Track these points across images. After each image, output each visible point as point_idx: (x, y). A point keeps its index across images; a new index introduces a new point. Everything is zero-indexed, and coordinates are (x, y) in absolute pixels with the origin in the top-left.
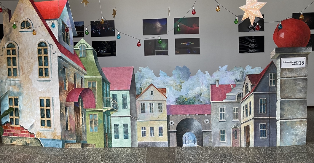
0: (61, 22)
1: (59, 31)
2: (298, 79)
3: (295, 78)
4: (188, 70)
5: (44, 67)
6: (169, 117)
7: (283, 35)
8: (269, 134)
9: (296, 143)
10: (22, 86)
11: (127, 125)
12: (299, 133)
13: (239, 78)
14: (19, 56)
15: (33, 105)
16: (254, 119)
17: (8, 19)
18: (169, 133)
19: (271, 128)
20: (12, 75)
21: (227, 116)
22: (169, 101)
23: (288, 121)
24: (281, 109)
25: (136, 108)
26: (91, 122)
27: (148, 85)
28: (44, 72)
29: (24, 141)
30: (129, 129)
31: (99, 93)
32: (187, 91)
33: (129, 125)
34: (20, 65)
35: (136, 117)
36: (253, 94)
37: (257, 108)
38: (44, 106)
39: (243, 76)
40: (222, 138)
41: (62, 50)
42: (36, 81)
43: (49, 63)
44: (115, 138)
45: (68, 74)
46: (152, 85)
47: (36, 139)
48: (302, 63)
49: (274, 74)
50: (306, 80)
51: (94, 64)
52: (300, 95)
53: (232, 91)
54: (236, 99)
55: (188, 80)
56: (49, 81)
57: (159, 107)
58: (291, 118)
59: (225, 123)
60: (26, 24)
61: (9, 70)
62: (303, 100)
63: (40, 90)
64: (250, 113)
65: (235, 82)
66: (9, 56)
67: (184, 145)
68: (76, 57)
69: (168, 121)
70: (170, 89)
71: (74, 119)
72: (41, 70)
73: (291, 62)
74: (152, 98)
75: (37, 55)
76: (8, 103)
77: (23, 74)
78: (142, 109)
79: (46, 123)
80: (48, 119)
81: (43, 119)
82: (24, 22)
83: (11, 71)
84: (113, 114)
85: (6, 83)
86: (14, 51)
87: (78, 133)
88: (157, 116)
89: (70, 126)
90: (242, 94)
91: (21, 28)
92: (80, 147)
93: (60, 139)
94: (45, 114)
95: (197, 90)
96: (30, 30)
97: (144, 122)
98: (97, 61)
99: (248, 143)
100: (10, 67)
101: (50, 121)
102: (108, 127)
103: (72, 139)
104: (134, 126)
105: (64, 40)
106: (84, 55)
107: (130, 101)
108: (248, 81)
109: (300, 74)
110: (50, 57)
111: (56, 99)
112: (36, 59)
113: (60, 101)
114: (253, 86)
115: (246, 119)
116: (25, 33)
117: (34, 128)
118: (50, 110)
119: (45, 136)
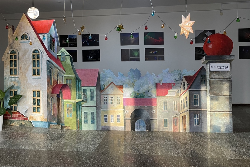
0: (49, 36)
1: (48, 42)
2: (224, 80)
3: (221, 79)
4: (139, 71)
5: (36, 68)
6: (125, 107)
7: (211, 46)
8: (201, 122)
9: (224, 131)
10: (20, 82)
12: (226, 123)
13: (178, 78)
14: (18, 60)
15: (28, 96)
16: (190, 110)
17: (12, 33)
18: (125, 120)
19: (203, 118)
20: (13, 74)
21: (169, 107)
22: (125, 95)
23: (217, 113)
24: (210, 103)
25: (100, 100)
26: (68, 110)
27: (110, 83)
28: (36, 72)
29: (20, 123)
30: (95, 116)
31: (73, 88)
32: (139, 88)
33: (95, 113)
34: (19, 66)
35: (100, 107)
36: (189, 91)
37: (192, 101)
38: (35, 97)
39: (180, 77)
40: (165, 125)
41: (50, 55)
42: (30, 78)
43: (40, 65)
44: (85, 123)
45: (53, 73)
46: (112, 82)
47: (29, 121)
48: (227, 67)
49: (204, 76)
50: (231, 81)
51: (70, 66)
52: (226, 93)
53: (172, 88)
54: (176, 95)
55: (139, 79)
56: (40, 78)
57: (118, 99)
58: (219, 111)
59: (168, 113)
60: (24, 37)
61: (11, 70)
62: (229, 97)
63: (33, 85)
64: (187, 106)
65: (174, 81)
66: (11, 60)
67: (136, 130)
68: (59, 61)
69: (124, 111)
70: (126, 86)
71: (56, 106)
72: (34, 70)
73: (218, 67)
74: (113, 93)
75: (32, 59)
76: (9, 94)
77: (21, 73)
78: (105, 101)
79: (37, 110)
81: (35, 106)
82: (23, 35)
83: (12, 70)
84: (84, 104)
85: (9, 79)
86: (15, 56)
87: (59, 117)
88: (116, 106)
89: (53, 112)
90: (180, 91)
91: (21, 40)
92: (60, 128)
93: (46, 121)
94: (36, 102)
95: (146, 87)
96: (27, 41)
97: (106, 111)
98: (72, 64)
100: (12, 68)
101: (39, 107)
102: (79, 114)
103: (54, 121)
104: (99, 114)
105: (51, 49)
106: (64, 60)
107: (96, 94)
108: (184, 80)
109: (225, 76)
110: (41, 61)
111: (44, 92)
112: (31, 62)
113: (47, 93)
114: (189, 85)
115: (183, 110)
116: (24, 43)
117: (28, 113)
118: (39, 99)
119: (35, 119)
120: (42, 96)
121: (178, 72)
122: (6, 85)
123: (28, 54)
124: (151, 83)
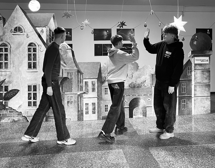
0: (48, 29)
1: (47, 35)
2: (205, 70)
3: (203, 70)
4: (137, 64)
5: (32, 62)
6: (124, 97)
7: (196, 43)
8: (187, 107)
9: (204, 112)
10: (12, 76)
11: (95, 103)
12: (206, 106)
14: (10, 53)
16: (179, 97)
17: (2, 24)
19: (189, 103)
20: (4, 68)
23: (199, 98)
24: (195, 90)
25: (101, 91)
26: (68, 102)
28: (32, 65)
29: (12, 119)
30: (96, 106)
31: (75, 81)
32: (136, 79)
34: (11, 60)
35: (101, 98)
38: (31, 91)
42: (25, 72)
43: (37, 58)
44: (86, 114)
47: (23, 116)
48: (207, 60)
49: (190, 68)
51: (72, 60)
52: (206, 81)
55: (137, 71)
56: (37, 72)
58: (201, 96)
60: (18, 29)
61: (1, 64)
62: (208, 84)
63: (28, 79)
66: (1, 53)
67: (134, 117)
73: (200, 60)
75: (27, 53)
77: (14, 66)
79: (32, 104)
80: (34, 101)
81: (30, 101)
82: (17, 27)
83: (3, 64)
84: (85, 96)
86: (6, 50)
91: (14, 32)
94: (32, 97)
96: (22, 33)
97: (107, 101)
98: (74, 58)
100: (2, 62)
101: (36, 102)
102: (81, 106)
104: (100, 104)
105: (50, 42)
106: (65, 53)
107: (97, 86)
109: (206, 67)
110: (39, 55)
112: (26, 56)
116: (17, 36)
117: (22, 108)
118: (36, 93)
119: (31, 113)
120: (39, 90)
123: (22, 47)
124: (148, 75)
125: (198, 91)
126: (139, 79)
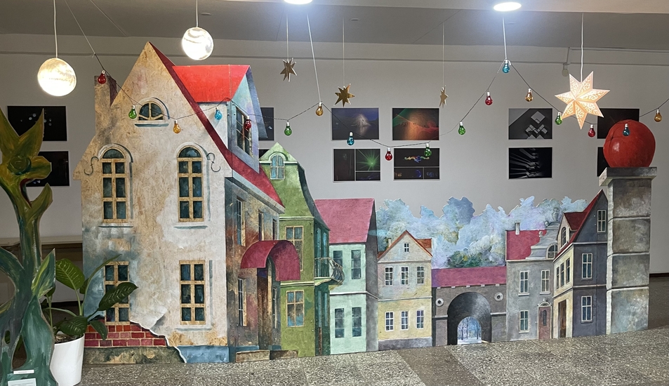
0: (234, 109)
1: (230, 126)
2: (638, 219)
3: (633, 218)
4: (470, 204)
6: (435, 291)
8: (595, 314)
9: (634, 327)
10: (138, 238)
11: (359, 309)
12: (638, 311)
13: (551, 218)
14: (131, 176)
15: (164, 279)
16: (574, 289)
17: (108, 98)
18: (434, 320)
19: (599, 304)
20: (115, 216)
21: (531, 285)
22: (436, 263)
23: (623, 291)
24: (613, 270)
25: (377, 278)
26: (290, 307)
27: (400, 233)
28: (191, 209)
29: (138, 355)
30: (364, 317)
31: (307, 250)
32: (468, 243)
33: (364, 310)
34: (134, 194)
35: (377, 294)
36: (573, 247)
37: (578, 270)
38: (189, 279)
39: (557, 215)
40: (523, 325)
41: (236, 163)
42: (172, 228)
43: (205, 190)
44: (336, 337)
45: (247, 213)
46: (406, 232)
47: (168, 348)
49: (604, 212)
50: (649, 221)
51: (299, 193)
52: (640, 247)
53: (540, 242)
54: (547, 256)
55: (469, 221)
56: (204, 227)
57: (418, 273)
58: (628, 286)
59: (529, 299)
60: (151, 111)
61: (107, 205)
62: (645, 255)
63: (181, 247)
64: (568, 280)
65: (545, 225)
67: (460, 342)
68: (264, 179)
69: (434, 300)
70: (439, 239)
71: (256, 303)
74: (407, 258)
75: (176, 175)
76: (102, 275)
77: (141, 213)
78: (387, 278)
79: (193, 315)
80: (198, 305)
81: (188, 306)
82: (148, 105)
83: (111, 207)
84: (334, 290)
85: (98, 233)
86: (120, 167)
87: (263, 331)
88: (415, 291)
89: (247, 316)
90: (557, 246)
91: (140, 119)
92: (267, 358)
93: (224, 345)
94: (192, 295)
95: (483, 242)
96: (161, 122)
97: (390, 303)
98: (305, 188)
99: (563, 332)
100: (109, 200)
101: (203, 308)
102: (323, 316)
103: (250, 343)
104: (372, 311)
105: (240, 145)
106: (281, 175)
107: (366, 263)
108: (565, 224)
110: (208, 179)
111: (217, 264)
112: (173, 183)
113: (228, 267)
114: (573, 232)
115: (561, 290)
116: (149, 128)
117: (165, 326)
118: (202, 286)
119: (190, 340)
120: (211, 277)
121: (554, 205)
122: (90, 250)
123: (162, 159)
124: (496, 232)
125: (621, 272)
126: (473, 244)
